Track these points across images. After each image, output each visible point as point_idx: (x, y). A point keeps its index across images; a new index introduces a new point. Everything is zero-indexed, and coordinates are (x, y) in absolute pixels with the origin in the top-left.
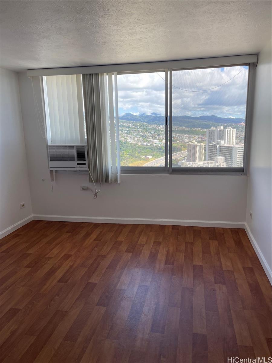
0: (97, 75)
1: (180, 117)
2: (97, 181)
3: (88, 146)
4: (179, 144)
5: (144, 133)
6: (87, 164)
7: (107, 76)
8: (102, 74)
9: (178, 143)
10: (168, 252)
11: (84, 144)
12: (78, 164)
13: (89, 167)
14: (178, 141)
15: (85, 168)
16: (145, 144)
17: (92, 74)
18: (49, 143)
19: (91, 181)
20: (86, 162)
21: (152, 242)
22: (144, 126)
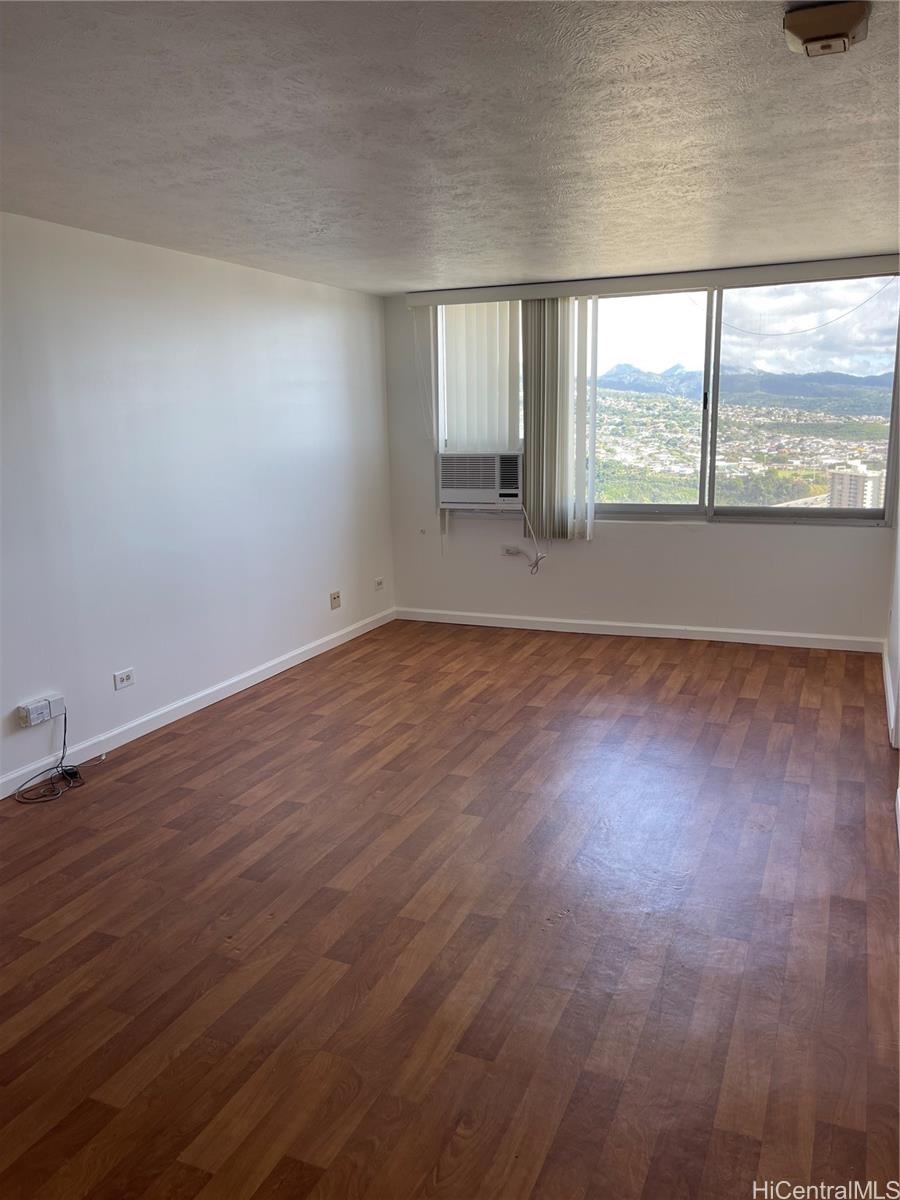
0: (554, 301)
1: (810, 377)
2: (541, 535)
3: (525, 456)
4: (798, 472)
5: (676, 432)
6: (520, 495)
7: (576, 302)
8: (565, 298)
9: (797, 468)
10: (689, 679)
11: (518, 451)
12: (501, 495)
13: (524, 503)
14: (797, 463)
15: (516, 504)
16: (676, 469)
17: (544, 300)
18: (442, 450)
19: (527, 534)
20: (519, 492)
21: (658, 663)
22: (676, 408)
